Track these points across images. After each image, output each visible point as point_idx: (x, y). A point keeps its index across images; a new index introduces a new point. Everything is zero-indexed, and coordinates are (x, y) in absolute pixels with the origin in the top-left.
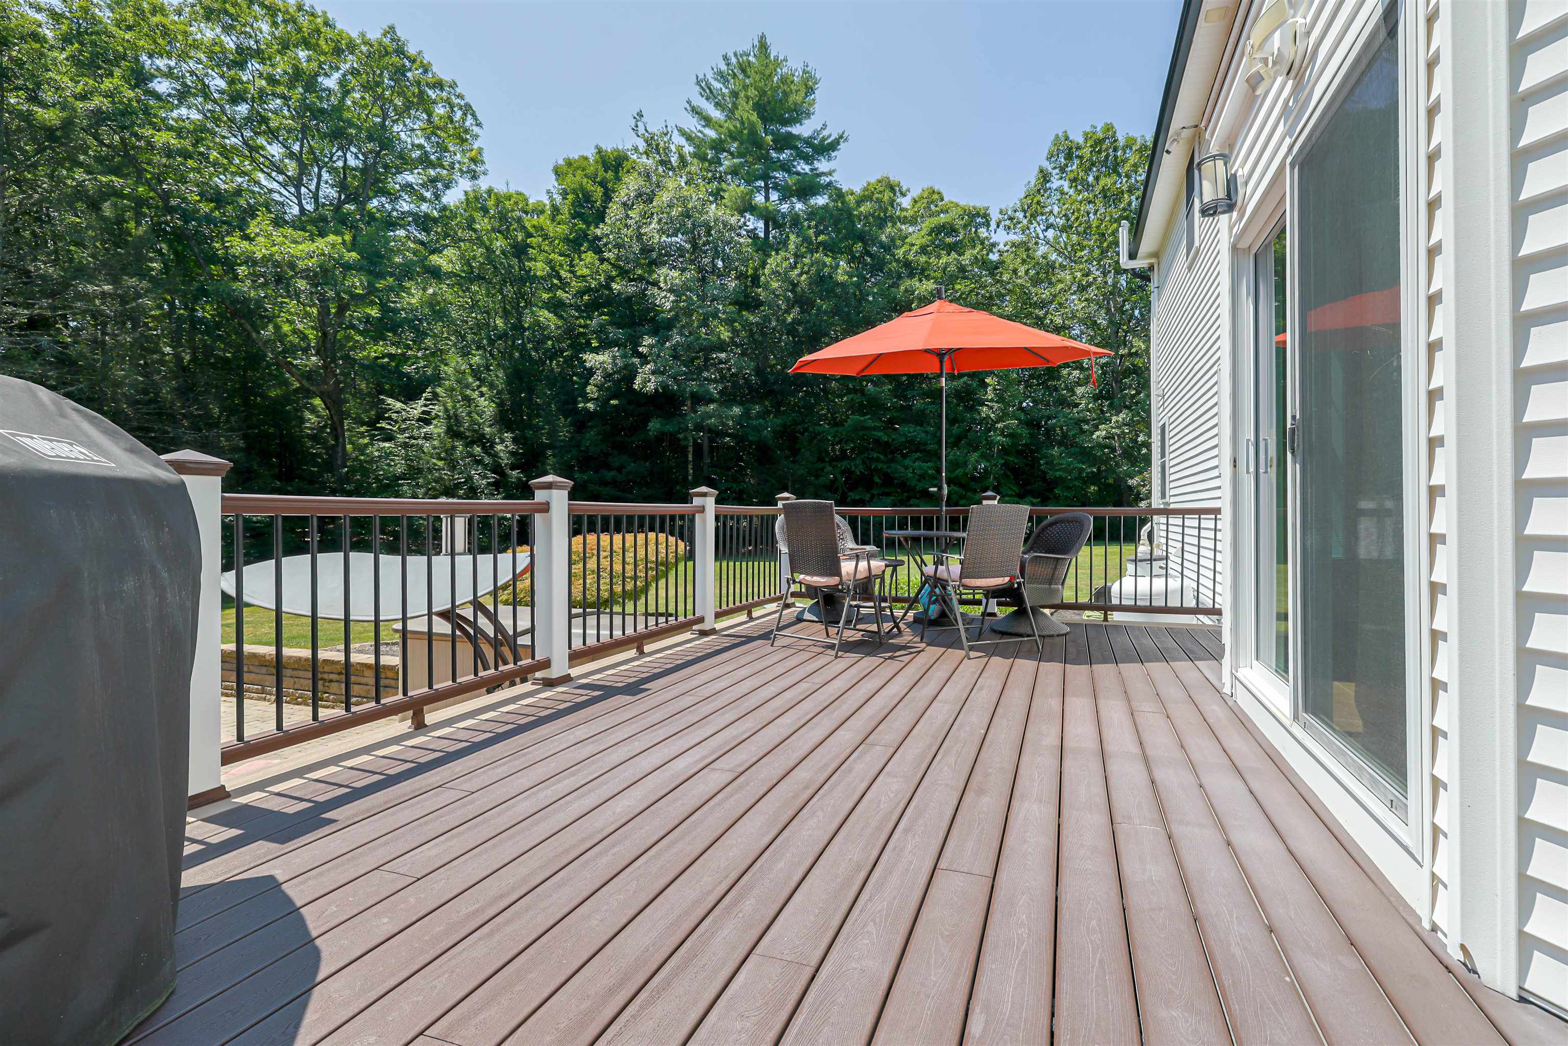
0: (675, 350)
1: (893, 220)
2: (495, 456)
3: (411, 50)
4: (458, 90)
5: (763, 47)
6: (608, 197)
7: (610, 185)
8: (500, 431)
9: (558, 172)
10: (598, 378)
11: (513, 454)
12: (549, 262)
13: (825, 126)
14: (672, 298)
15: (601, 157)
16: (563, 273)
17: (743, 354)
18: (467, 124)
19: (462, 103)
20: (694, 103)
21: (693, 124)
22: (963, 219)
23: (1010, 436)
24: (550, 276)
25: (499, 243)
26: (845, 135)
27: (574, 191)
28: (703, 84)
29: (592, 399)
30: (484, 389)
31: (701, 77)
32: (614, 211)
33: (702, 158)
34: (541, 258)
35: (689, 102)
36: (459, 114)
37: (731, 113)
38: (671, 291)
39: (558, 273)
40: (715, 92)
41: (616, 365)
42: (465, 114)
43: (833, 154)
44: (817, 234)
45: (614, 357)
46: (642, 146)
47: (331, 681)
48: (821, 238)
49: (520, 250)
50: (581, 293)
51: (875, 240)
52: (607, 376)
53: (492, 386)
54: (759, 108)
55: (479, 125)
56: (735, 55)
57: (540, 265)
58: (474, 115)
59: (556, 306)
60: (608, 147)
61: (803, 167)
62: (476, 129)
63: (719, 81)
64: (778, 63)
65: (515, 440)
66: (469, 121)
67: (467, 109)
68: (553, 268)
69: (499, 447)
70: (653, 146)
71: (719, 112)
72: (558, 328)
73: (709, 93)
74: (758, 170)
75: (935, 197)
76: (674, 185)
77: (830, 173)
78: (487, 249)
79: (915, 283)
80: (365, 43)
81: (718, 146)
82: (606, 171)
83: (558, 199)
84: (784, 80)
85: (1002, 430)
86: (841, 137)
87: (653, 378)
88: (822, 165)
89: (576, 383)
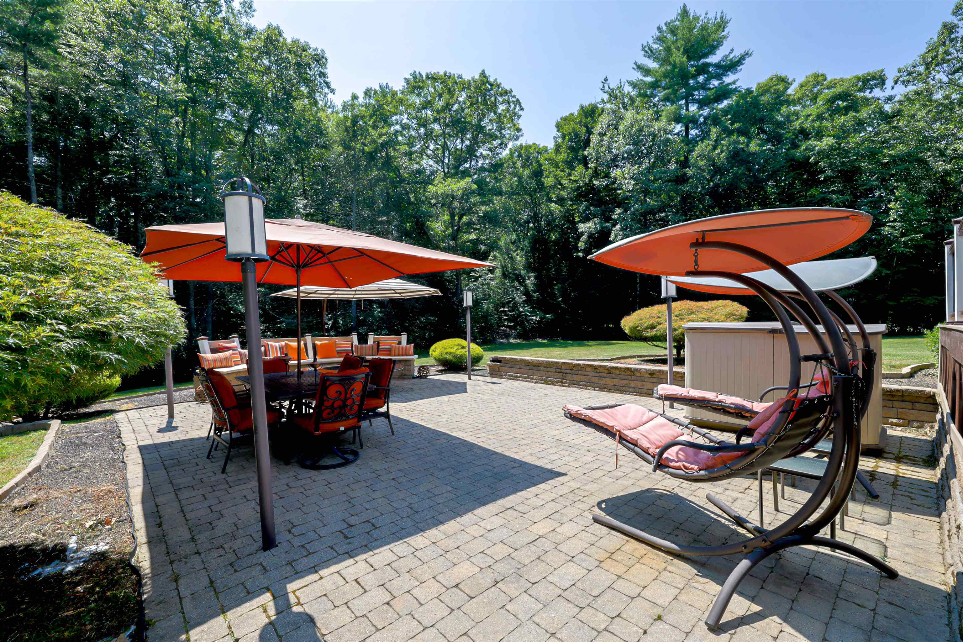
0: (634, 214)
1: (788, 102)
2: (525, 287)
3: (492, 80)
4: (513, 94)
5: (685, 12)
6: (589, 132)
7: (589, 125)
8: (528, 272)
9: (558, 126)
10: (585, 237)
11: (534, 284)
12: (556, 177)
13: (732, 50)
14: (633, 183)
15: (583, 111)
16: (563, 182)
17: (677, 213)
18: (517, 110)
19: (515, 100)
20: (639, 63)
21: (637, 76)
22: (856, 85)
23: (915, 247)
24: (555, 185)
25: (526, 173)
26: (750, 51)
27: (570, 134)
28: (647, 49)
29: (581, 250)
30: (519, 251)
31: (645, 44)
32: (594, 139)
33: (645, 95)
34: (551, 175)
35: (636, 63)
36: (512, 106)
37: (664, 61)
38: (631, 178)
39: (560, 182)
40: (654, 51)
41: (596, 228)
42: (515, 106)
43: (739, 68)
44: (732, 124)
45: (595, 223)
46: (606, 97)
47: (566, 373)
48: (736, 126)
49: (538, 174)
50: (573, 190)
51: (772, 120)
52: (591, 236)
53: (522, 250)
54: (686, 52)
55: (522, 109)
56: (666, 24)
57: (550, 179)
58: (520, 106)
59: (560, 201)
60: (586, 103)
61: (715, 83)
62: (520, 112)
63: (657, 43)
64: (696, 19)
65: (536, 278)
66: (518, 107)
67: (518, 102)
68: (557, 180)
69: (528, 281)
70: (613, 96)
71: (655, 63)
72: (561, 212)
73: (649, 52)
74: (682, 93)
75: (821, 78)
76: (629, 115)
77: (734, 83)
78: (519, 177)
79: (812, 142)
80: (474, 82)
81: (654, 85)
82: (587, 118)
83: (560, 140)
84: (704, 28)
85: (905, 243)
86: (747, 54)
87: (621, 233)
88: (728, 79)
89: (571, 242)
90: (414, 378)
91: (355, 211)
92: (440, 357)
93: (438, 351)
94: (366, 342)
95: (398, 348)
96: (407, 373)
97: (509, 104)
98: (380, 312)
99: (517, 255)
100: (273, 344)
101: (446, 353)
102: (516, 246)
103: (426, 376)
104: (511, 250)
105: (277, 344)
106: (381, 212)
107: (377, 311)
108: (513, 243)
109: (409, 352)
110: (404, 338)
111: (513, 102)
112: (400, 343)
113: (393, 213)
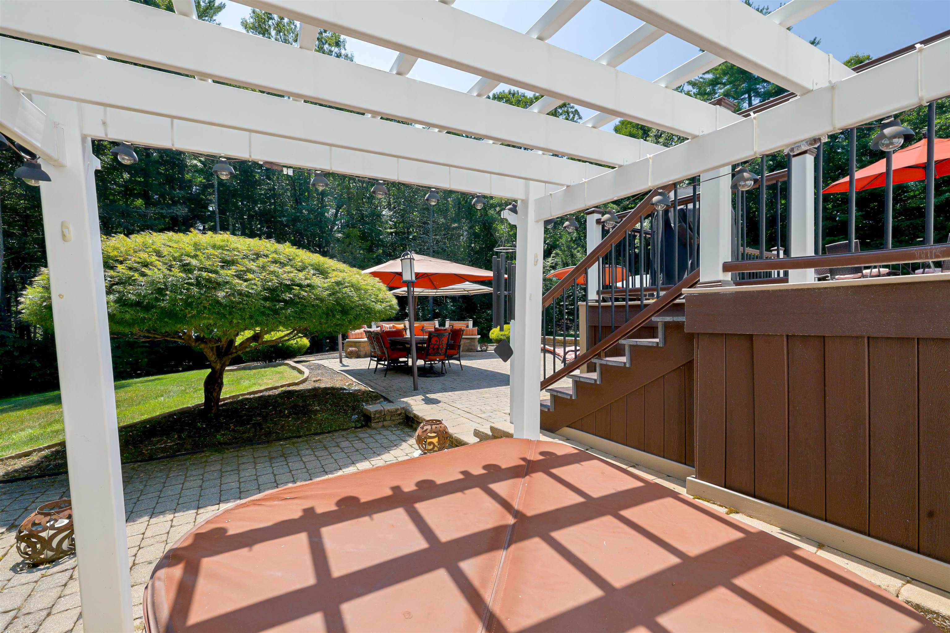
81: (714, 82)
90: (477, 351)
91: (432, 220)
92: (497, 338)
93: (495, 334)
94: (444, 325)
95: (467, 330)
96: (473, 348)
97: (568, 114)
98: (452, 306)
99: (578, 252)
100: (386, 325)
101: (501, 335)
102: (577, 244)
103: (486, 351)
104: (572, 247)
105: (388, 326)
106: (454, 220)
107: (450, 305)
108: (574, 241)
109: (474, 333)
110: (471, 323)
111: (572, 112)
112: (467, 326)
113: (464, 220)
